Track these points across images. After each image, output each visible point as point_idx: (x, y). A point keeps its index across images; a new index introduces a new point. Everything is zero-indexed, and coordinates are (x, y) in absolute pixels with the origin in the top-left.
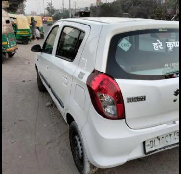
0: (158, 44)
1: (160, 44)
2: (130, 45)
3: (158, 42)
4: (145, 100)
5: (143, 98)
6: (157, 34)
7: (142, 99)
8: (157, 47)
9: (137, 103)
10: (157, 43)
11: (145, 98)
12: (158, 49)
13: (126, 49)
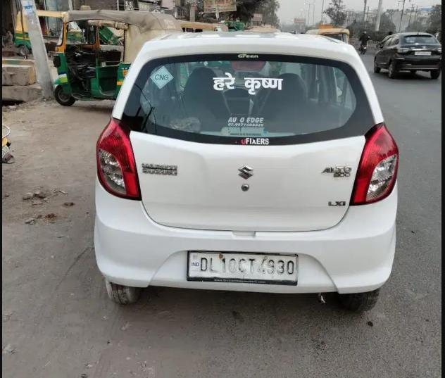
0: (225, 81)
1: (230, 81)
2: (171, 78)
3: (227, 76)
4: (176, 174)
5: (171, 169)
6: (234, 63)
7: (171, 171)
8: (223, 85)
9: (162, 176)
10: (222, 79)
11: (175, 170)
12: (222, 89)
13: (161, 83)
